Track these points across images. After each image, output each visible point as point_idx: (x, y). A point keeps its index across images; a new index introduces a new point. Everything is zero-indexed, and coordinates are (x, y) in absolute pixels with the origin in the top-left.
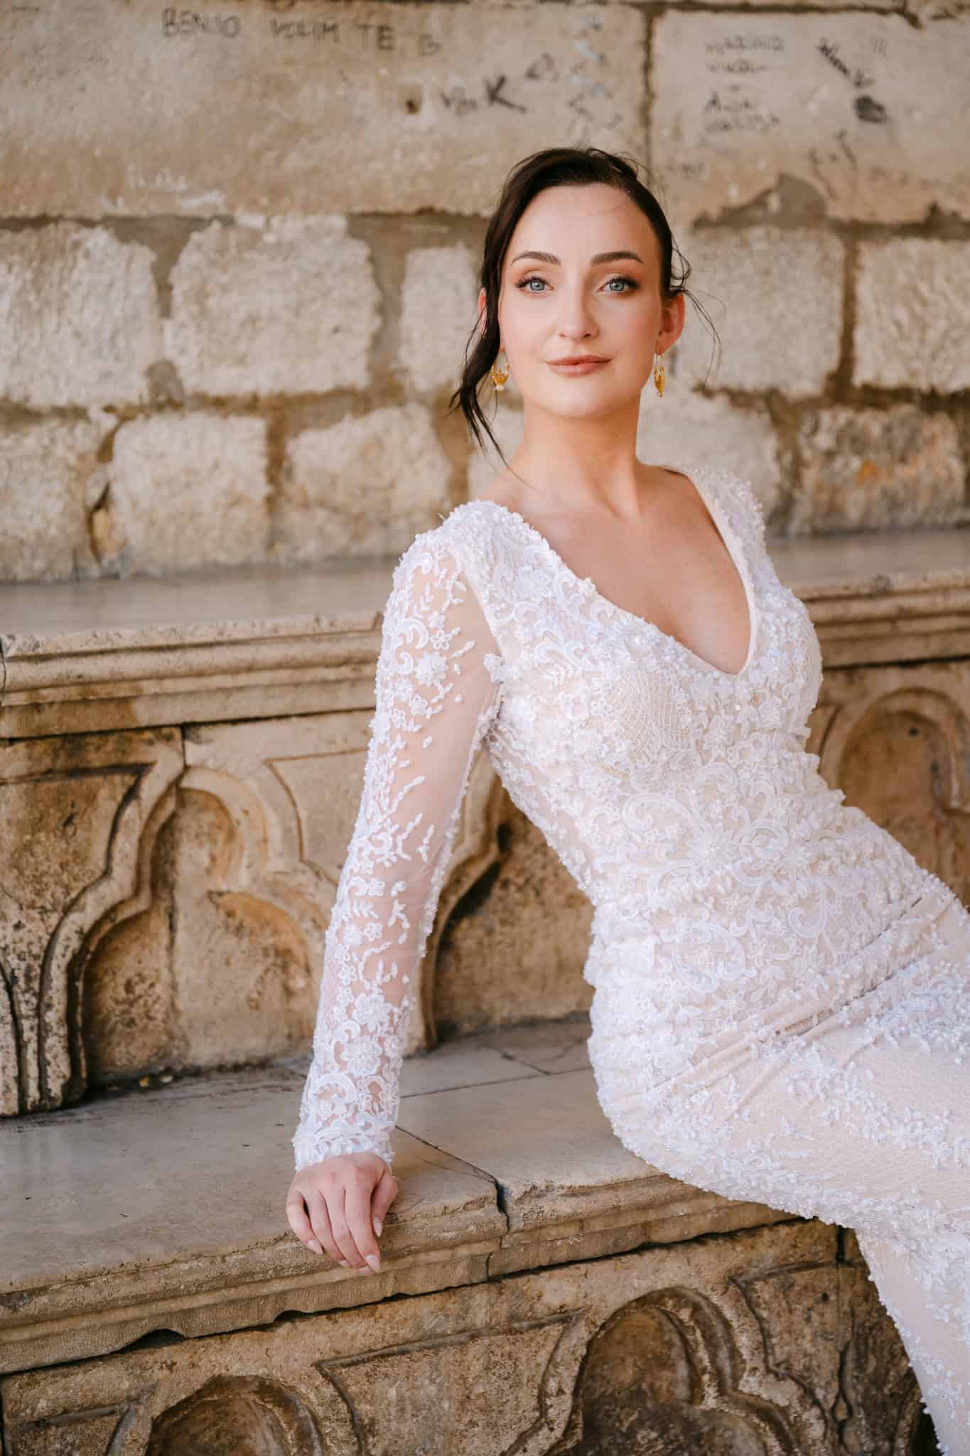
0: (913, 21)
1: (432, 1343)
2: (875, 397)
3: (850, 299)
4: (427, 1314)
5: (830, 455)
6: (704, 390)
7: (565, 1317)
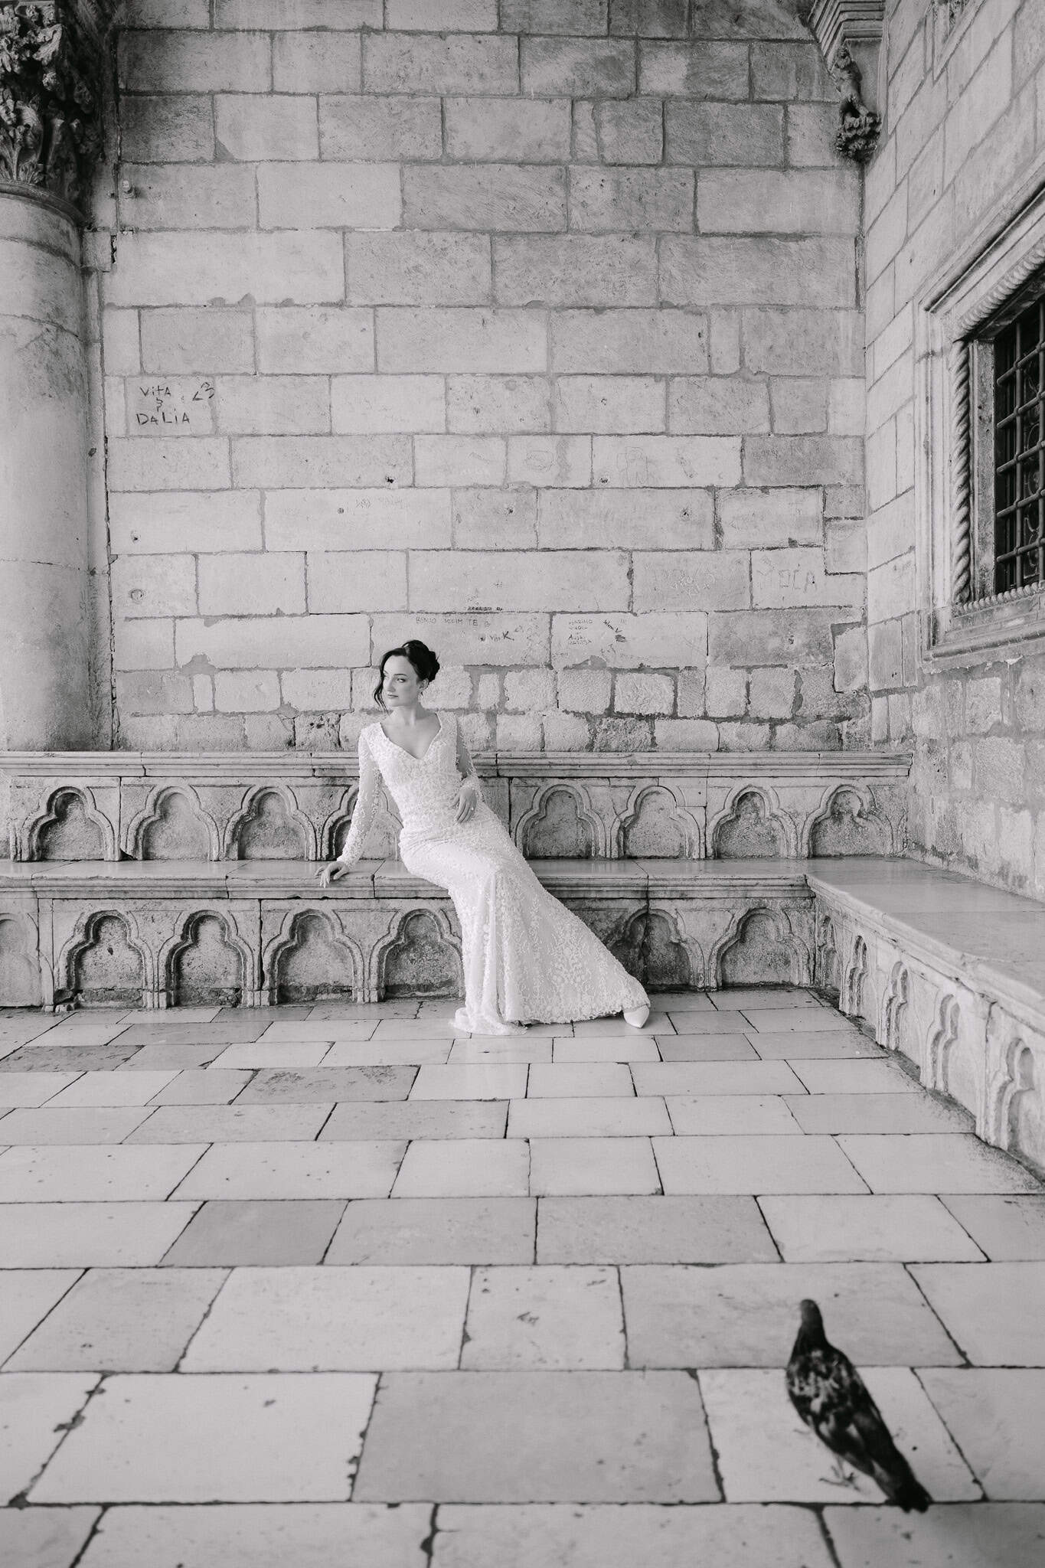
0: (635, 615)
1: (361, 910)
2: (621, 715)
3: (613, 688)
4: (360, 904)
5: (606, 730)
6: (567, 712)
7: (396, 911)
